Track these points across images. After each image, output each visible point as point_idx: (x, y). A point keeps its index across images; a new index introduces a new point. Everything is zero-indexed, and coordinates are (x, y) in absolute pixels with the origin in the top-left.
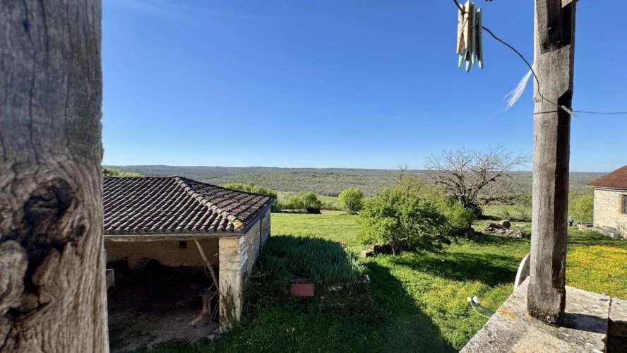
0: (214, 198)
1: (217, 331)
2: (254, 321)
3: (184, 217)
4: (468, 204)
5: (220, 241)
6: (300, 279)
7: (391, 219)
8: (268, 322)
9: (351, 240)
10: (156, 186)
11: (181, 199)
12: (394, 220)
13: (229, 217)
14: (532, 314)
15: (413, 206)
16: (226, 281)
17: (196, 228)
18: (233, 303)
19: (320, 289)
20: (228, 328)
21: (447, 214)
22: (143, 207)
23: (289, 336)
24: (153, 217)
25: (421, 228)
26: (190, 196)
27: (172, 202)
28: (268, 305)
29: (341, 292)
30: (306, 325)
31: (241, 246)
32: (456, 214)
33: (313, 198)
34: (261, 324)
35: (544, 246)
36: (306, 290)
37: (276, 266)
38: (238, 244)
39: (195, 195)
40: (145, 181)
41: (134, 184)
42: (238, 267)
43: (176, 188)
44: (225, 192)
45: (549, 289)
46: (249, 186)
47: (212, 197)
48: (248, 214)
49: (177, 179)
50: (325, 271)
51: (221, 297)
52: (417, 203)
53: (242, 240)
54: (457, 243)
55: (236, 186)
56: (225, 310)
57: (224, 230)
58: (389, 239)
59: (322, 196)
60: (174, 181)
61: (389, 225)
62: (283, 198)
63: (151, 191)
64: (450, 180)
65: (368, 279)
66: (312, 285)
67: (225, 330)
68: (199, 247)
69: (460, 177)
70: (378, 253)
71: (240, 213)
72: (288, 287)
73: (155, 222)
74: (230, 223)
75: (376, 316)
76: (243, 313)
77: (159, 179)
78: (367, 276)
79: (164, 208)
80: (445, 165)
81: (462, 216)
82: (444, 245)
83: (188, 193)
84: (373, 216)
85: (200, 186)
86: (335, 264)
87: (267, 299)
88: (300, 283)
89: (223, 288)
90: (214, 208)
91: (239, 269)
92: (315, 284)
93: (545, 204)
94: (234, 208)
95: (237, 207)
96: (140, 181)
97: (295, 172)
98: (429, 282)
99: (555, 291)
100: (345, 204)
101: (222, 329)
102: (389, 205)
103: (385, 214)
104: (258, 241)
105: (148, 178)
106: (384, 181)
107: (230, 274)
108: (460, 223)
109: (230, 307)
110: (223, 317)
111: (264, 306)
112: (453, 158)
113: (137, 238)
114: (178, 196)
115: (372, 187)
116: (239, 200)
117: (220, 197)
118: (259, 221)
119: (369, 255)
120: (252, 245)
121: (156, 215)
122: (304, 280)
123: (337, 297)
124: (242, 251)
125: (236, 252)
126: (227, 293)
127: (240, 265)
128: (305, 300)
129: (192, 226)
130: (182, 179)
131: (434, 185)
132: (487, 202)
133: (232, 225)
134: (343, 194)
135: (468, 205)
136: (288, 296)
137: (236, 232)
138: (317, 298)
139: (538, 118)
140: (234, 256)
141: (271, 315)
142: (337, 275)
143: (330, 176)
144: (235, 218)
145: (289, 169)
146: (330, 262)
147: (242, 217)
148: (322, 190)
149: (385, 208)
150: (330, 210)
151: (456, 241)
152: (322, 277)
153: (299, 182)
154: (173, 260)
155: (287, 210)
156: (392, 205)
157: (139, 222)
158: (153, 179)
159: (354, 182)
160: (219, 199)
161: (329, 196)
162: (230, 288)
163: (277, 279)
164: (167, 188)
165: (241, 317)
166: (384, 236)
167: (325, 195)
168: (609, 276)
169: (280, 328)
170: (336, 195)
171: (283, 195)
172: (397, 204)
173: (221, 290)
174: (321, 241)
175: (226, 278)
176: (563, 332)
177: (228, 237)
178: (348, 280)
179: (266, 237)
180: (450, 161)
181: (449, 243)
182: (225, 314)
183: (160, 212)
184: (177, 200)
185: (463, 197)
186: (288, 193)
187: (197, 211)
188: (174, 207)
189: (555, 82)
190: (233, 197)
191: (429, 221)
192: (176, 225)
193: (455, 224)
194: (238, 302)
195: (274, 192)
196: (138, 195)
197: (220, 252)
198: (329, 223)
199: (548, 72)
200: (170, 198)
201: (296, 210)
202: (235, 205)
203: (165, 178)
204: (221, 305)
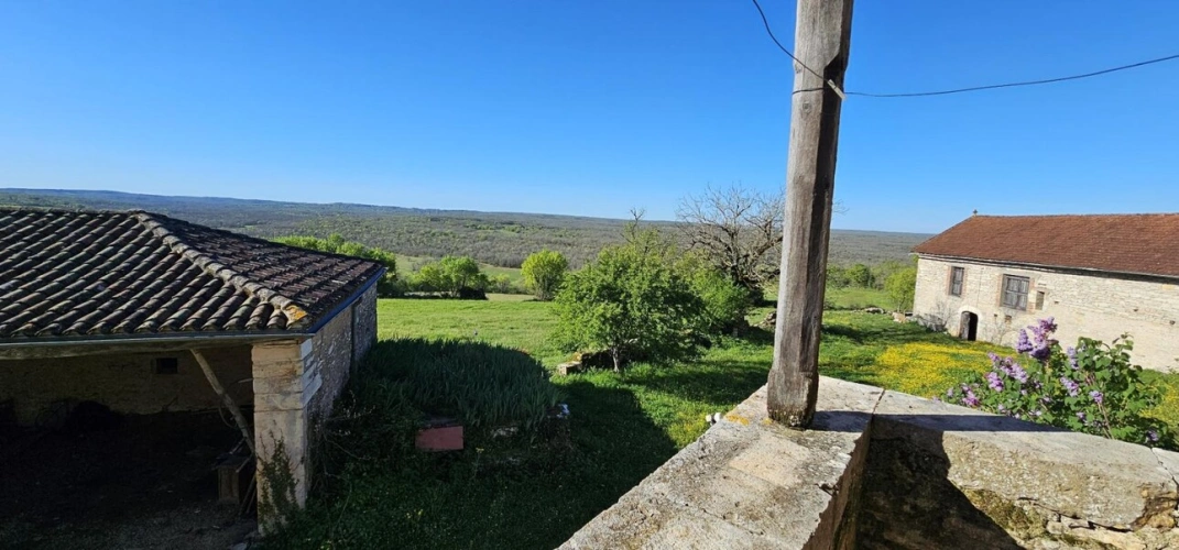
0: (241, 262)
1: (252, 534)
2: (338, 506)
3: (162, 301)
4: (742, 281)
5: (253, 351)
6: (435, 421)
7: (612, 305)
8: (366, 505)
9: (541, 346)
10: (84, 233)
11: (153, 263)
12: (618, 306)
13: (276, 301)
14: (773, 417)
15: (651, 282)
16: (271, 433)
17: (193, 324)
18: (289, 476)
19: (473, 436)
20: (278, 524)
21: (705, 296)
22: (47, 280)
23: (410, 526)
24: (76, 301)
25: (661, 320)
26: (178, 256)
27: (128, 270)
28: (368, 472)
29: (515, 438)
30: (446, 503)
31: (306, 359)
32: (721, 298)
33: (471, 269)
34: (350, 510)
35: (793, 307)
36: (448, 438)
37: (385, 397)
38: (298, 356)
39: (191, 254)
40: (51, 219)
41: (19, 226)
42: (298, 403)
43: (140, 237)
44: (266, 251)
45: (795, 374)
46: (331, 242)
47: (236, 260)
48: (321, 294)
49: (142, 218)
50: (485, 403)
51: (260, 466)
52: (657, 275)
53: (307, 347)
54: (721, 346)
55: (302, 241)
56: (270, 490)
57: (262, 325)
58: (607, 341)
59: (489, 266)
60: (135, 221)
61: (608, 316)
62: (407, 269)
63: (68, 243)
64: (716, 238)
65: (567, 411)
66: (461, 428)
67: (271, 530)
68: (204, 365)
69: (732, 235)
70: (588, 367)
71: (303, 292)
72: (412, 433)
73: (82, 312)
74: (276, 312)
75: (577, 474)
76: (312, 493)
77: (92, 215)
78: (565, 406)
79: (107, 283)
80: (710, 214)
81: (731, 300)
82: (700, 349)
83: (173, 250)
84: (581, 299)
85: (205, 235)
86: (506, 389)
87: (366, 462)
88: (437, 426)
89: (264, 447)
90: (239, 282)
91: (300, 405)
92: (466, 426)
93: (798, 242)
94: (289, 283)
95: (298, 281)
96: (35, 218)
97: (436, 218)
98: (671, 410)
99: (802, 375)
100: (534, 281)
101: (265, 529)
102: (609, 278)
103: (601, 296)
104: (346, 351)
105: (58, 214)
106: (610, 240)
107: (280, 418)
108: (727, 312)
109: (282, 481)
110: (267, 504)
111: (359, 475)
112: (723, 201)
113: (31, 349)
114: (144, 255)
115: (586, 250)
116: (301, 268)
117: (254, 259)
118: (348, 309)
119: (571, 370)
120: (332, 358)
121: (84, 298)
122: (444, 420)
123: (507, 448)
124: (306, 369)
125: (293, 373)
126: (274, 457)
127: (303, 399)
128: (444, 459)
129: (183, 319)
130: (155, 217)
131: (689, 246)
132: (770, 278)
133: (283, 317)
134: (529, 262)
135: (742, 283)
136: (409, 453)
137: (292, 331)
138: (468, 452)
139: (797, 99)
140: (289, 380)
141: (375, 491)
142: (509, 408)
143: (506, 227)
144: (288, 301)
145: (422, 211)
146: (496, 385)
147: (306, 301)
148: (490, 254)
149: (603, 286)
150: (506, 292)
151: (719, 342)
152: (480, 413)
153: (443, 237)
154: (143, 400)
155: (418, 293)
156: (615, 279)
157: (35, 313)
158: (75, 215)
159: (553, 239)
160: (253, 264)
161: (505, 265)
162: (281, 445)
163: (388, 422)
164: (115, 236)
165: (307, 501)
166: (598, 335)
167: (497, 264)
168: (924, 386)
169: (393, 513)
170: (517, 265)
171: (410, 263)
172: (624, 279)
173: (259, 451)
174: (483, 347)
175: (270, 427)
176: (808, 436)
177: (274, 342)
178: (528, 416)
179: (366, 342)
180: (718, 206)
181: (707, 344)
182: (270, 499)
183: (95, 291)
184: (143, 263)
185: (733, 268)
186: (420, 260)
187: (196, 288)
188: (133, 279)
189: (822, 38)
190: (288, 260)
191: (676, 309)
192: (142, 318)
193: (720, 314)
194: (300, 473)
195: (389, 256)
196: (32, 252)
197: (255, 374)
198: (502, 316)
199: (814, 22)
200: (121, 259)
201: (436, 294)
202: (293, 276)
203: (107, 216)
204: (260, 481)
